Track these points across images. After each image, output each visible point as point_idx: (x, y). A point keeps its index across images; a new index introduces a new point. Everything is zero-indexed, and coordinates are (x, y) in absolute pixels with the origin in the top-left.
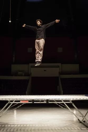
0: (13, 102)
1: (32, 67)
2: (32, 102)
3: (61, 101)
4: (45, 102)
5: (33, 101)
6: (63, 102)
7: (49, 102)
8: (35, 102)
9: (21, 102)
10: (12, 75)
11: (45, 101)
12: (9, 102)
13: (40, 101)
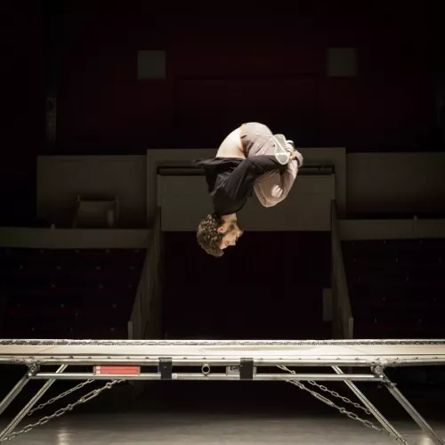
0: (59, 374)
1: (163, 170)
2: (157, 376)
3: (327, 369)
4: (234, 376)
5: (167, 366)
6: (339, 376)
7: (257, 377)
8: (175, 376)
9: (99, 374)
10: (43, 223)
11: (234, 366)
12: (34, 374)
13: (206, 369)
